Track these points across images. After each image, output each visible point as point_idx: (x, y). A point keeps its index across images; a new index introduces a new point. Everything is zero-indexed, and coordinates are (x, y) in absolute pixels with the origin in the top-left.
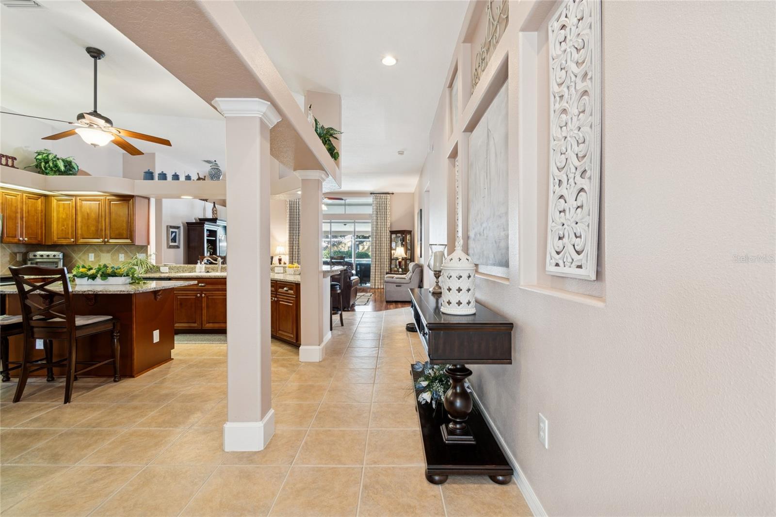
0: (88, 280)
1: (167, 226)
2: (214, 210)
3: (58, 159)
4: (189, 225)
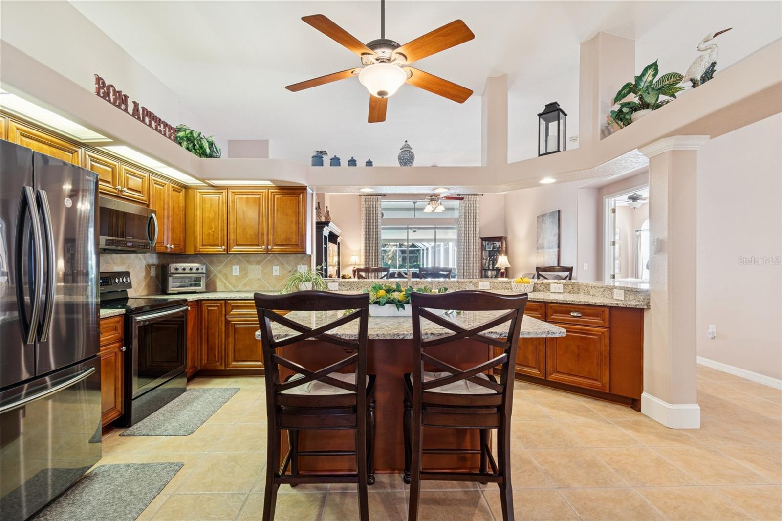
3: (203, 138)
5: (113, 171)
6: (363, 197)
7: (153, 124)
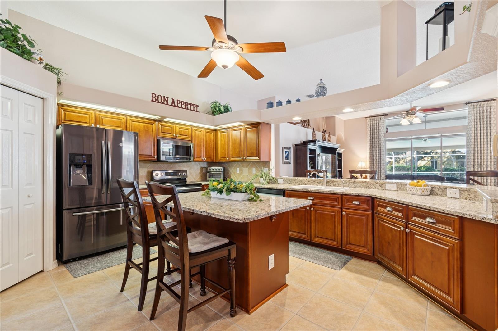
0: (217, 194)
1: (283, 147)
2: (314, 135)
3: (221, 105)
4: (297, 146)
5: (172, 129)
6: (368, 119)
7: (183, 106)
